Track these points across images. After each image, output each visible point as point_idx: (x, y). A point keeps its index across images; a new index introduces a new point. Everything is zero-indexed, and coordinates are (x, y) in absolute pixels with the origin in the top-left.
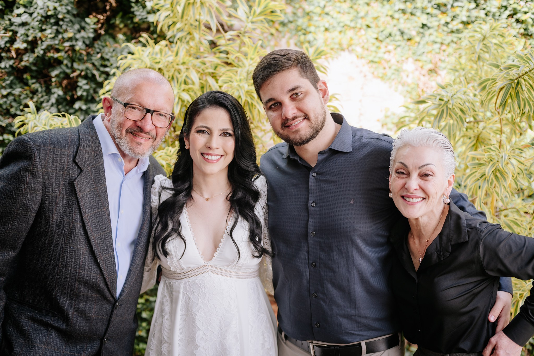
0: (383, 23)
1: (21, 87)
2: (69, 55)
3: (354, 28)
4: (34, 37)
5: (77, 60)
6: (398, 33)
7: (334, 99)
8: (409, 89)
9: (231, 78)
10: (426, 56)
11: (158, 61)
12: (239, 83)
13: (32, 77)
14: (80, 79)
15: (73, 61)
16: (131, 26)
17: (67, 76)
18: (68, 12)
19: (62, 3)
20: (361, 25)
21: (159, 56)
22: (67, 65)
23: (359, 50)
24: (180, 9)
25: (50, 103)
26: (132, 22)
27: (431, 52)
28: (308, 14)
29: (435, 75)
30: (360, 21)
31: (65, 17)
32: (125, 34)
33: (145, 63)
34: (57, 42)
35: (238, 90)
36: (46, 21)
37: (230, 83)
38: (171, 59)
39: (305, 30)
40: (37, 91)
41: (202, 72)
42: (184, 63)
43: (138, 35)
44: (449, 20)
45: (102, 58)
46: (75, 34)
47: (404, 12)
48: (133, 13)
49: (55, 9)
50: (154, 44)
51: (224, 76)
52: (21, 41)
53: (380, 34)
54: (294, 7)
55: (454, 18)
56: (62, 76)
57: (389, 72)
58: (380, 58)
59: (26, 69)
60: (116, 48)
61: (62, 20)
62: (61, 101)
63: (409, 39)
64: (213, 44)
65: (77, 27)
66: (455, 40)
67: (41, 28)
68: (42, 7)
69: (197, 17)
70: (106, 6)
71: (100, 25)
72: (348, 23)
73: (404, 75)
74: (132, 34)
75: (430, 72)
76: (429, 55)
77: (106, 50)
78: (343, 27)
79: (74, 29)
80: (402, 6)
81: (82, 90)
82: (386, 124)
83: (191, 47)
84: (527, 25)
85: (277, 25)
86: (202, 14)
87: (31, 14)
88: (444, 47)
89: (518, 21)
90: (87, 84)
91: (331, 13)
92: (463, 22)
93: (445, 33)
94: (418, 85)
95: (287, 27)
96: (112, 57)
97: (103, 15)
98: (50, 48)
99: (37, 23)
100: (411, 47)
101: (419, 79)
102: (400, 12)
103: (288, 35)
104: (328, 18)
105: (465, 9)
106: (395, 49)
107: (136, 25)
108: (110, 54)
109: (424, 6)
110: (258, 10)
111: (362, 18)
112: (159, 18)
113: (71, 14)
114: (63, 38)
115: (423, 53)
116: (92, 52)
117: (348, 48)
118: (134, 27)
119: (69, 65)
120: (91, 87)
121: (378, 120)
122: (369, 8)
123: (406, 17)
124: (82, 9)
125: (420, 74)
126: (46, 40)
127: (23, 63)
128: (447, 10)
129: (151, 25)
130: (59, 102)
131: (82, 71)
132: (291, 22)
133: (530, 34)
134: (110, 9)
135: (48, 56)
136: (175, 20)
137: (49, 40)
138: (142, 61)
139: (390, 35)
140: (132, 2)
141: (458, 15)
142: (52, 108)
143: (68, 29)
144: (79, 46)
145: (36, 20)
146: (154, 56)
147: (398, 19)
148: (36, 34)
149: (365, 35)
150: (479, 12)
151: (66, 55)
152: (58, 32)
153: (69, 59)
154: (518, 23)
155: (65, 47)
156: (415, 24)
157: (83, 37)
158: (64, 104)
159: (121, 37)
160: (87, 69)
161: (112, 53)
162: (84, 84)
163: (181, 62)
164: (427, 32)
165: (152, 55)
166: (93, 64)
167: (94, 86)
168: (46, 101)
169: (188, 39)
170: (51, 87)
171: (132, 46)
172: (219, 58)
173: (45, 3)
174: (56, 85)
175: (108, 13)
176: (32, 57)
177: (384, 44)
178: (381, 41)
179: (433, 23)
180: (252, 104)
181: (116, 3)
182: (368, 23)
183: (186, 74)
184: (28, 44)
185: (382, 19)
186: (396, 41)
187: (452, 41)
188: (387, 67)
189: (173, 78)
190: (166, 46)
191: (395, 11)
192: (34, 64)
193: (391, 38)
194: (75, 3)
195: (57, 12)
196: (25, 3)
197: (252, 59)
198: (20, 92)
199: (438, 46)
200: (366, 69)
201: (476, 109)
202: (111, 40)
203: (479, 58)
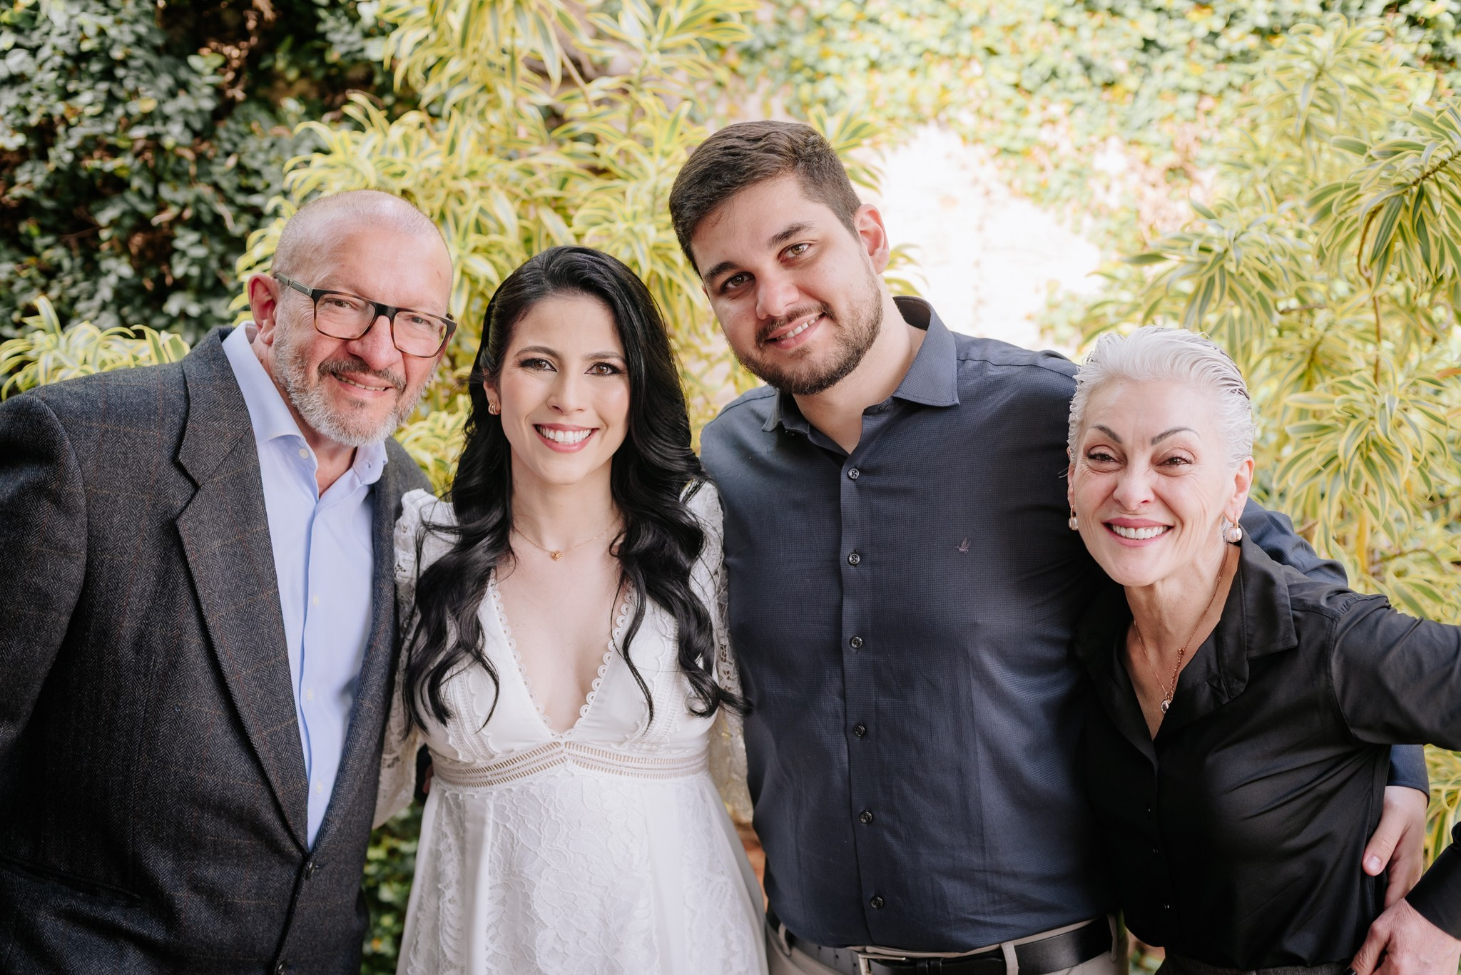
0: (1034, 40)
1: (14, 260)
2: (146, 162)
3: (950, 57)
4: (44, 115)
5: (168, 176)
6: (1077, 68)
7: (901, 260)
8: (1114, 226)
9: (609, 209)
10: (1159, 130)
11: (398, 169)
12: (630, 224)
13: (44, 230)
14: (179, 231)
16: (319, 74)
17: (142, 223)
18: (139, 41)
19: (120, 16)
20: (971, 48)
21: (401, 155)
22: (140, 193)
23: (967, 119)
24: (455, 20)
25: (97, 301)
26: (322, 62)
27: (1170, 118)
28: (819, 22)
29: (1185, 182)
30: (967, 37)
31: (130, 57)
32: (302, 98)
33: (363, 178)
34: (110, 127)
35: (629, 245)
36: (78, 68)
37: (606, 225)
38: (435, 162)
39: (813, 68)
40: (59, 267)
41: (524, 196)
42: (472, 174)
43: (339, 99)
44: (1218, 24)
45: (241, 168)
46: (161, 102)
47: (1089, 7)
48: (322, 36)
49: (102, 32)
50: (385, 123)
51: (588, 205)
52: (7, 127)
53: (1026, 72)
54: (780, 5)
55: (1232, 19)
56: (128, 222)
57: (1055, 180)
58: (1026, 140)
59: (26, 207)
60: (279, 137)
61: (123, 63)
62: (127, 293)
63: (1109, 85)
64: (553, 117)
65: (165, 81)
66: (1238, 81)
67: (64, 88)
68: (65, 29)
69: (506, 42)
70: (245, 20)
71: (230, 76)
72: (934, 44)
73: (1097, 186)
74: (322, 96)
75: (1170, 174)
76: (1166, 128)
77: (251, 144)
78: (920, 55)
79: (159, 90)
81: (186, 261)
82: (1052, 327)
83: (492, 127)
84: (1439, 32)
85: (732, 58)
86: (519, 31)
87: (34, 51)
88: (1207, 103)
89: (1413, 21)
90: (200, 242)
91: (884, 18)
92: (1258, 31)
93: (1209, 63)
94: (1138, 212)
95: (761, 61)
96: (268, 163)
97: (237, 47)
98: (91, 145)
99: (53, 75)
100: (1115, 106)
101: (1141, 196)
102: (1080, 7)
103: (765, 85)
104: (878, 32)
106: (1070, 113)
107: (334, 71)
108: (261, 157)
110: (679, 16)
111: (973, 28)
112: (398, 49)
113: (146, 45)
114: (128, 115)
115: (1150, 121)
116: (210, 153)
117: (936, 117)
118: (327, 78)
119: (148, 191)
120: (212, 252)
121: (1029, 318)
123: (1096, 21)
124: (179, 32)
125: (1143, 180)
126: (79, 122)
127: (17, 192)
129: (377, 68)
130: (121, 297)
131: (184, 207)
132: (772, 48)
133: (1448, 56)
134: (257, 27)
135: (86, 169)
136: (443, 51)
137: (87, 122)
138: (355, 171)
139: (1054, 74)
140: (319, 6)
141: (1243, 11)
142: (105, 315)
143: (142, 88)
144: (174, 135)
145: (48, 66)
146: (388, 156)
147: (1075, 29)
148: (51, 106)
149: (983, 76)
151: (137, 164)
152: (112, 99)
153: (145, 174)
154: (1415, 28)
155: (133, 141)
156: (1122, 42)
157: (184, 111)
158: (138, 301)
159: (291, 105)
160: (199, 200)
161: (267, 152)
162: (193, 245)
163: (465, 170)
164: (1159, 62)
165: (383, 152)
166: (216, 187)
167: (219, 248)
168: (84, 296)
169: (481, 105)
170: (97, 256)
171: (323, 130)
172: (571, 155)
173: (72, 17)
174: (112, 248)
175: (254, 40)
176: (41, 174)
177: (1037, 100)
178: (1029, 92)
180: (670, 281)
181: (273, 10)
182: (989, 42)
183: (479, 203)
184: (27, 136)
185: (1031, 30)
186: (1071, 92)
187: (1230, 85)
188: (1049, 165)
190: (422, 125)
191: (1066, 7)
192: (48, 192)
193: (1057, 83)
194: (158, 14)
195: (108, 42)
196: (17, 20)
197: (665, 154)
198: (12, 273)
199: (1190, 99)
200: (989, 172)
201: (1305, 273)
202: (263, 116)
203: (1308, 128)
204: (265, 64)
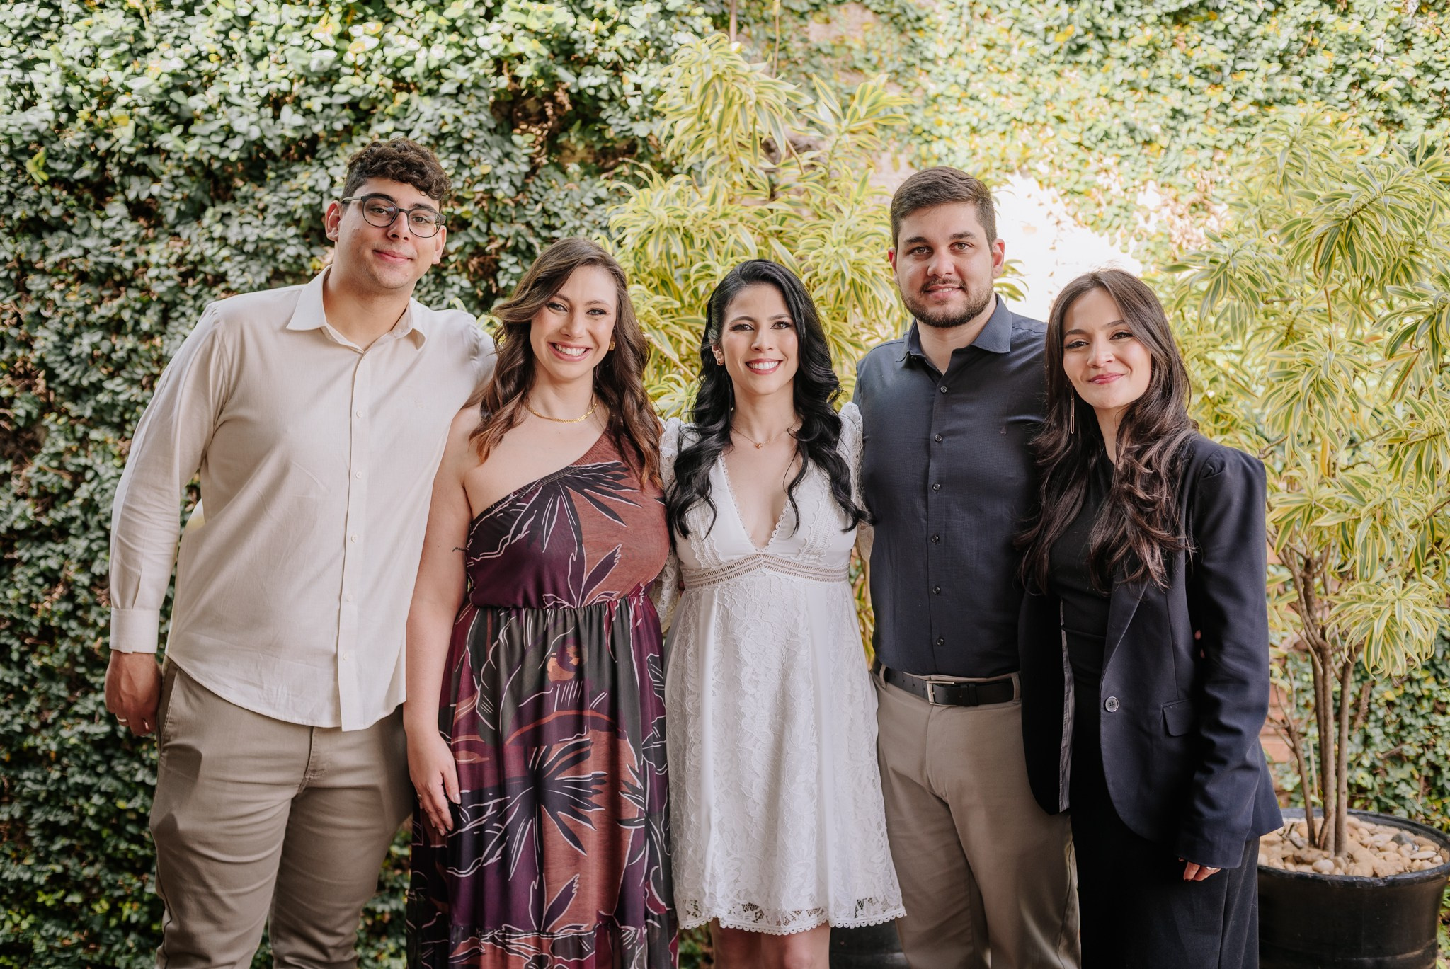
0: (1091, 112)
2: (483, 208)
3: (1030, 124)
5: (497, 218)
6: (1123, 131)
8: (1152, 246)
9: (821, 239)
10: (1185, 176)
11: (679, 213)
12: (837, 249)
14: (503, 255)
15: (490, 220)
16: (598, 147)
17: (479, 251)
19: (468, 109)
20: (1046, 117)
21: (679, 203)
22: (478, 229)
23: (1043, 168)
24: (712, 113)
26: (602, 138)
27: (1192, 167)
28: (934, 100)
29: (1205, 214)
30: (1042, 110)
32: (582, 163)
33: (660, 219)
34: (459, 185)
35: (836, 262)
36: (438, 144)
37: (820, 249)
38: (703, 208)
39: (930, 133)
41: (758, 231)
42: (725, 215)
43: (612, 163)
44: (1227, 98)
45: (544, 211)
46: (495, 167)
47: (1133, 86)
48: (604, 122)
49: (457, 119)
50: (664, 181)
51: (803, 236)
53: (1087, 134)
54: (905, 87)
55: (1236, 96)
56: (469, 250)
57: (1108, 212)
58: (1086, 183)
60: (570, 189)
61: (470, 141)
62: (465, 299)
63: (1147, 143)
65: (497, 153)
66: (1242, 139)
68: (429, 119)
70: (545, 109)
71: (538, 148)
72: (1019, 116)
73: (1139, 217)
74: (597, 161)
75: (1193, 209)
76: (1190, 174)
77: (552, 195)
78: (1008, 123)
79: (493, 158)
80: (1130, 75)
81: (508, 276)
83: (735, 184)
84: (1390, 103)
87: (408, 132)
88: (1220, 156)
89: (1371, 95)
90: (517, 263)
91: (982, 96)
92: (1257, 103)
93: (1223, 126)
94: (1170, 235)
96: (563, 208)
97: (541, 128)
100: (1152, 158)
101: (1172, 225)
102: (1125, 87)
103: (894, 146)
104: (978, 105)
105: (1261, 74)
106: (1119, 163)
107: (609, 144)
108: (559, 204)
109: (1174, 71)
110: (863, 111)
111: (1047, 103)
113: (485, 128)
114: (472, 176)
115: (1177, 169)
116: (525, 202)
117: (1020, 167)
118: (604, 148)
119: (484, 228)
122: (1062, 81)
123: (1139, 95)
125: (1173, 213)
128: (1223, 78)
129: (640, 142)
131: (507, 239)
133: (1397, 120)
134: (555, 114)
138: (654, 216)
139: (1107, 135)
140: (601, 100)
141: (1247, 88)
143: (482, 158)
144: (504, 190)
146: (671, 205)
147: (1123, 102)
149: (1054, 137)
150: (1290, 80)
151: (478, 208)
153: (482, 217)
154: (1372, 100)
155: (475, 193)
156: (1156, 112)
157: (509, 173)
159: (573, 168)
160: (518, 234)
161: (562, 200)
162: (512, 265)
163: (719, 213)
164: (1184, 128)
165: (667, 202)
166: (528, 224)
169: (726, 169)
170: (444, 274)
172: (788, 203)
174: (456, 268)
175: (550, 123)
177: (1095, 154)
178: (1088, 148)
179: (1194, 106)
181: (570, 103)
182: (1059, 112)
183: (733, 237)
185: (1090, 102)
186: (1120, 148)
187: (1237, 142)
188: (1104, 203)
189: (708, 244)
190: (687, 183)
191: (1116, 86)
193: (1110, 143)
194: (491, 107)
195: (460, 126)
196: (396, 112)
197: (858, 203)
199: (1208, 153)
200: (1060, 209)
201: (1282, 277)
202: (558, 175)
203: (1285, 179)
204: (562, 139)
